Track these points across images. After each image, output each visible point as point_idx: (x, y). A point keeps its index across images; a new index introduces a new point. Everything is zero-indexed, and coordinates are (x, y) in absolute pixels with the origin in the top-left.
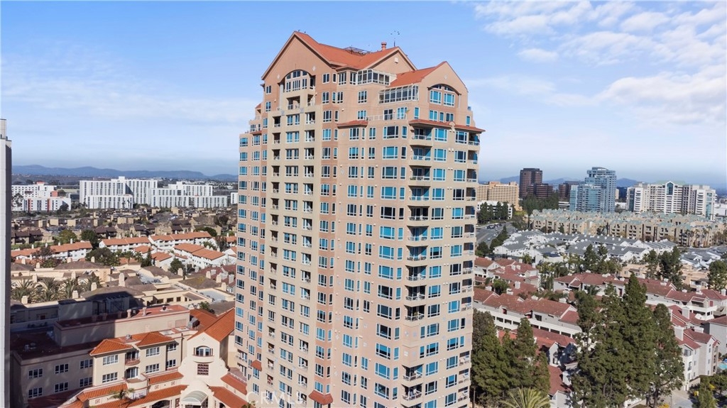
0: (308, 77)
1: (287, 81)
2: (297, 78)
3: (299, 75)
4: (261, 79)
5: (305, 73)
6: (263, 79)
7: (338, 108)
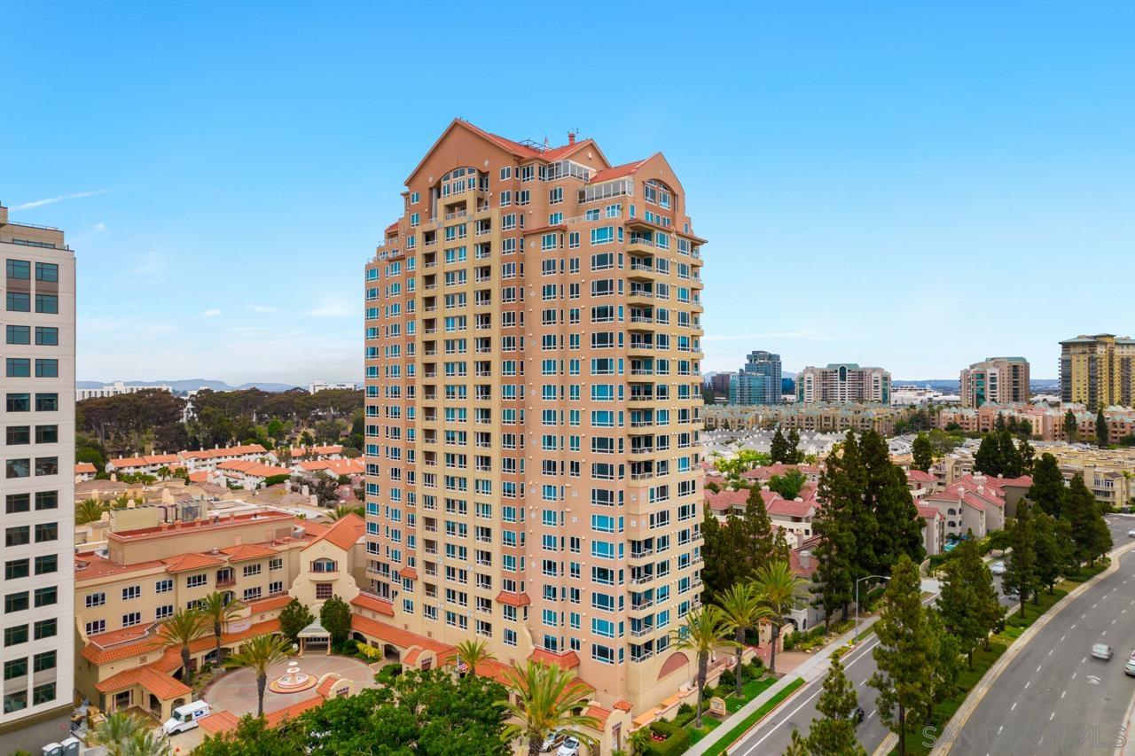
0: (475, 175)
1: (444, 183)
2: (459, 178)
3: (463, 174)
4: (403, 183)
5: (471, 171)
6: (407, 185)
7: (523, 211)
